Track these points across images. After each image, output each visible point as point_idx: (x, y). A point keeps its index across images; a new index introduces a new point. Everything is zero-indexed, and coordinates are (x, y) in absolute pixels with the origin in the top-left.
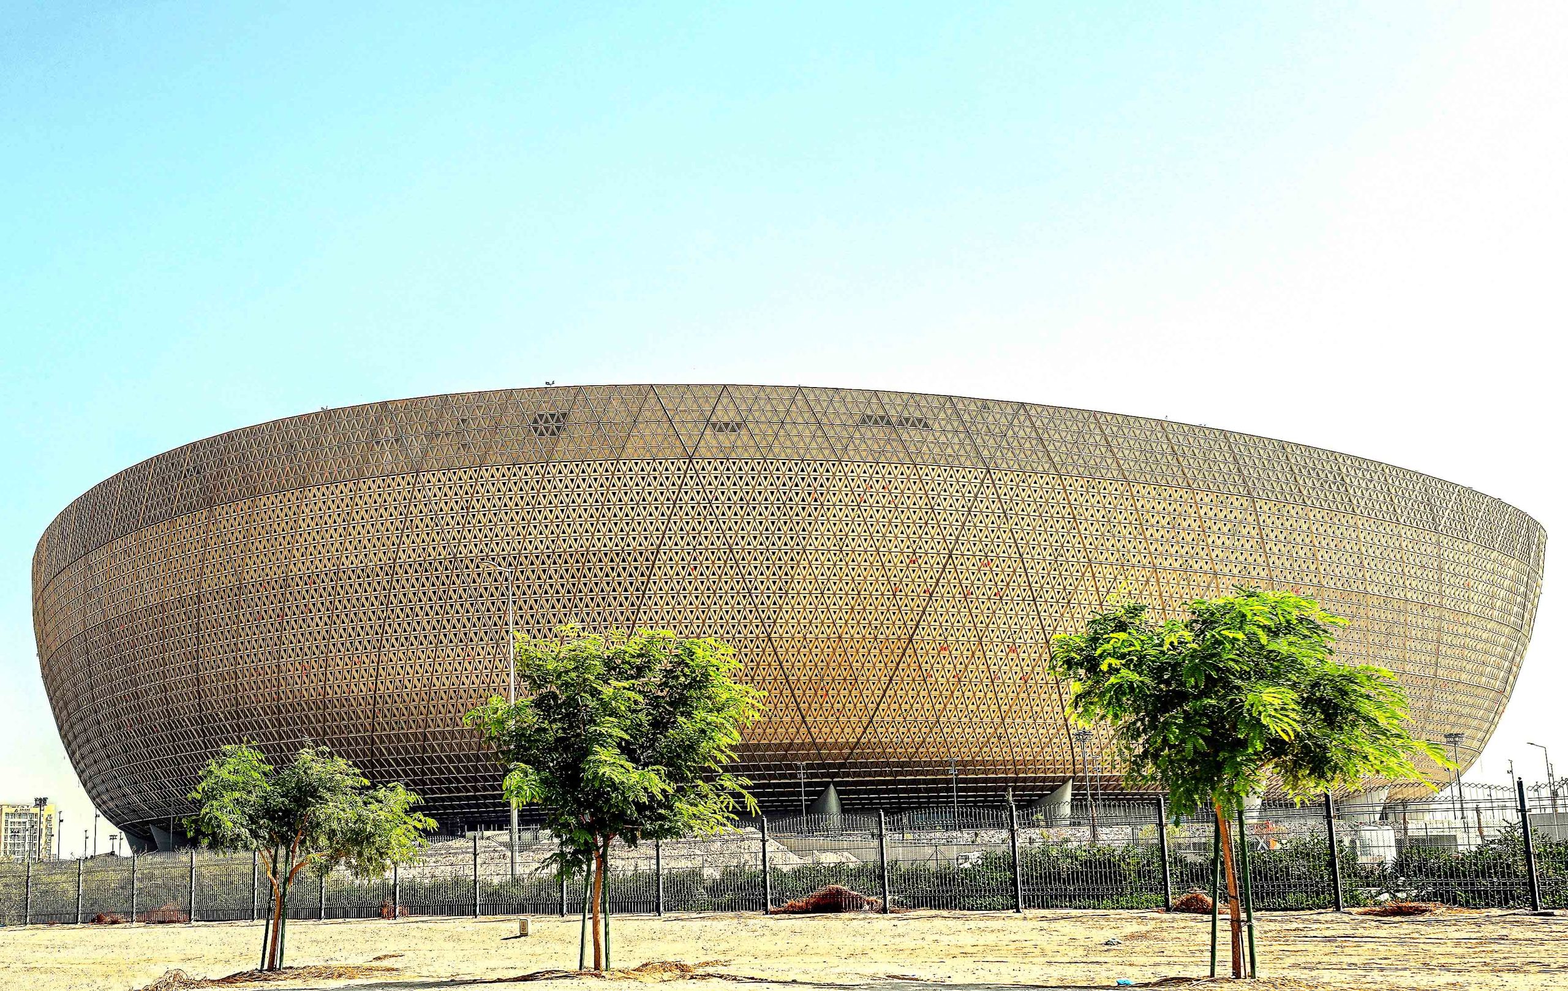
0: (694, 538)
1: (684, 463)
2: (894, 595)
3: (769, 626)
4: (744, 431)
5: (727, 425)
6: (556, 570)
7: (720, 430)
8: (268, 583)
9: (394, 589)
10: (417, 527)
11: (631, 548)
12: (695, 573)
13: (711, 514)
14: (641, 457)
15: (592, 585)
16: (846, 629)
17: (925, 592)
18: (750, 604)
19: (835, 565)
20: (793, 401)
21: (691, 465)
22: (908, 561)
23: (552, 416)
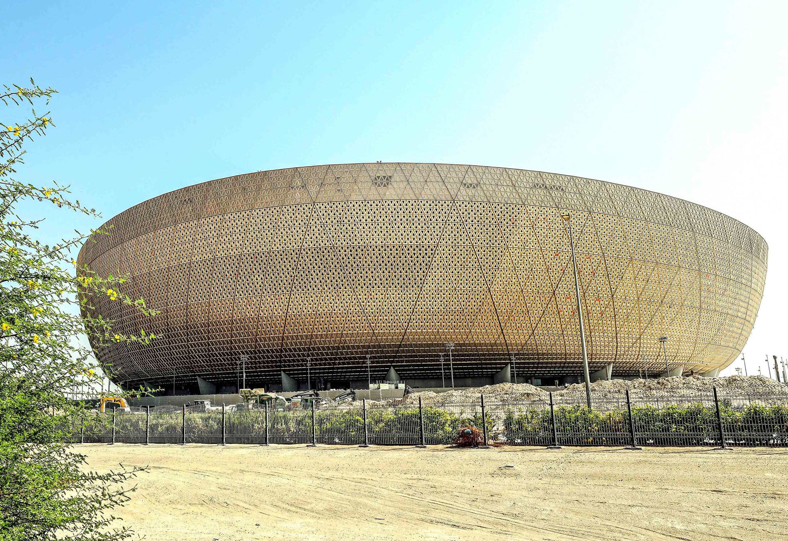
0: (455, 240)
1: (451, 202)
2: (548, 271)
3: (490, 284)
4: (479, 188)
5: (471, 185)
6: (386, 254)
7: (468, 187)
8: (230, 257)
9: (300, 261)
10: (313, 231)
11: (424, 244)
12: (455, 257)
13: (463, 228)
14: (430, 199)
15: (404, 262)
16: (525, 287)
17: (561, 270)
18: (481, 273)
19: (521, 255)
20: (502, 174)
21: (454, 204)
22: (554, 255)
23: (384, 177)
